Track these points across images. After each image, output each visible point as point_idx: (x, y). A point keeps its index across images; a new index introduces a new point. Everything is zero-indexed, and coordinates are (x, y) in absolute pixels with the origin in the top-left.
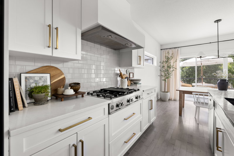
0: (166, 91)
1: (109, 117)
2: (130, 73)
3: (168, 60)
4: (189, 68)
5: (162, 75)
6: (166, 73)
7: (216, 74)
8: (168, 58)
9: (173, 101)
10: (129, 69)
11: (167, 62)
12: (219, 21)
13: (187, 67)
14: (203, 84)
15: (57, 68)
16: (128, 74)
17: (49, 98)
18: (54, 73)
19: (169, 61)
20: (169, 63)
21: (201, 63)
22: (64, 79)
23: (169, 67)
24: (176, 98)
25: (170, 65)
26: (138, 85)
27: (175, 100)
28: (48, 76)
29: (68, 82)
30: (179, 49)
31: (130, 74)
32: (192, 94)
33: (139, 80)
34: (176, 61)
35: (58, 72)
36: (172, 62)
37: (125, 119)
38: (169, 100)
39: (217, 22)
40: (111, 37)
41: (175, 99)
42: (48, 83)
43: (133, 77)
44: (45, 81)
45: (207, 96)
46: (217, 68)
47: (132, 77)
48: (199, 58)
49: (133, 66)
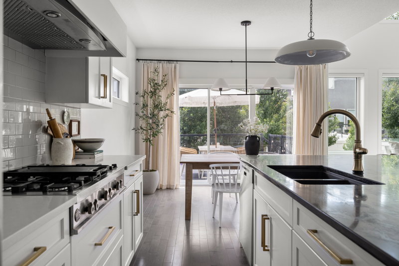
0: (151, 168)
1: (70, 242)
2: (71, 121)
3: (155, 90)
4: (188, 111)
5: (143, 127)
6: (151, 121)
7: (243, 126)
8: (156, 84)
9: (166, 191)
10: (70, 110)
11: (153, 94)
12: (247, 24)
13: (185, 108)
14: (217, 146)
16: (67, 123)
19: (157, 91)
20: (157, 97)
21: (215, 102)
23: (157, 107)
24: (172, 184)
25: (160, 103)
26: (97, 156)
27: (170, 189)
30: (178, 65)
31: (73, 123)
32: (210, 169)
33: (99, 142)
34: (172, 94)
36: (163, 94)
37: (96, 245)
38: (157, 189)
39: (245, 24)
40: (54, 16)
41: (170, 185)
43: (79, 133)
45: (236, 168)
46: (236, 113)
47: (77, 133)
48: (217, 91)
49: (90, 102)
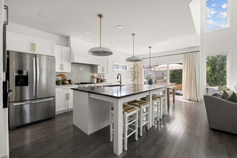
8: (135, 66)
11: (134, 68)
15: (63, 75)
17: (61, 84)
18: (62, 76)
22: (66, 78)
28: (61, 77)
29: (67, 79)
31: (101, 76)
35: (64, 76)
42: (61, 79)
44: (60, 79)
49: (98, 73)
